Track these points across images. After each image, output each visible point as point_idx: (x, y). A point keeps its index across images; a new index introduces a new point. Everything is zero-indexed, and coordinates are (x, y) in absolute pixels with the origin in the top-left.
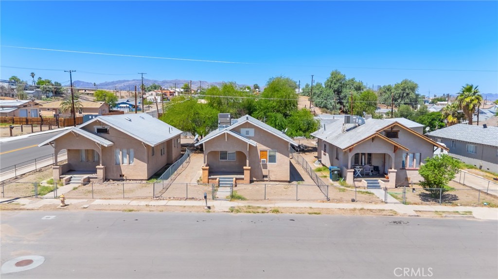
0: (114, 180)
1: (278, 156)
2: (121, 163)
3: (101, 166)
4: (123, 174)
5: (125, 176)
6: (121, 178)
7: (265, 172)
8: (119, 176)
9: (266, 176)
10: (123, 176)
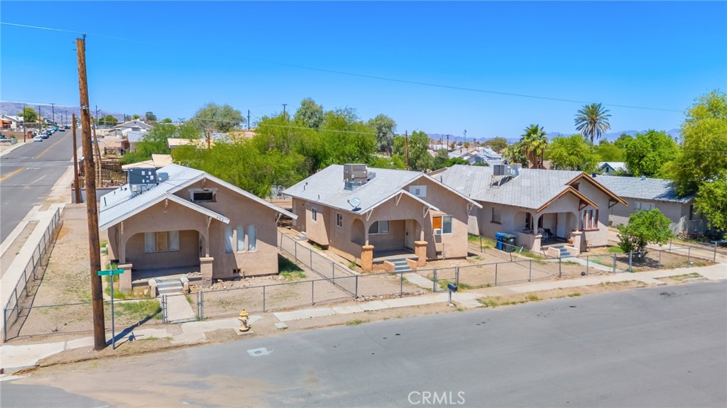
0: (225, 280)
1: (455, 222)
2: (234, 249)
3: (208, 258)
4: (239, 267)
5: (242, 271)
6: (235, 275)
7: (438, 247)
8: (232, 271)
9: (440, 253)
10: (239, 270)
